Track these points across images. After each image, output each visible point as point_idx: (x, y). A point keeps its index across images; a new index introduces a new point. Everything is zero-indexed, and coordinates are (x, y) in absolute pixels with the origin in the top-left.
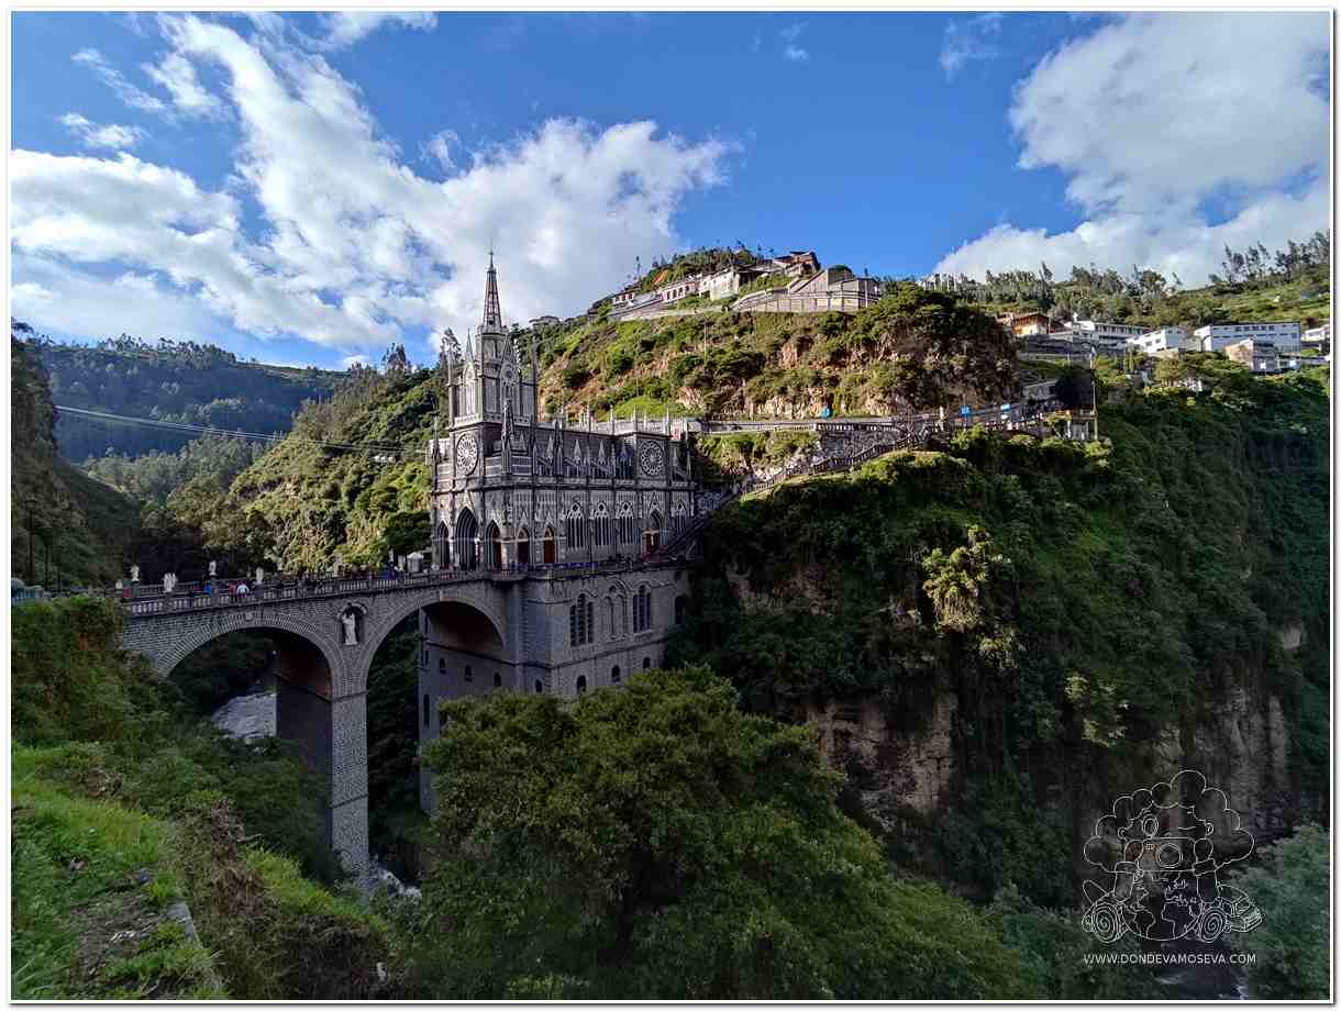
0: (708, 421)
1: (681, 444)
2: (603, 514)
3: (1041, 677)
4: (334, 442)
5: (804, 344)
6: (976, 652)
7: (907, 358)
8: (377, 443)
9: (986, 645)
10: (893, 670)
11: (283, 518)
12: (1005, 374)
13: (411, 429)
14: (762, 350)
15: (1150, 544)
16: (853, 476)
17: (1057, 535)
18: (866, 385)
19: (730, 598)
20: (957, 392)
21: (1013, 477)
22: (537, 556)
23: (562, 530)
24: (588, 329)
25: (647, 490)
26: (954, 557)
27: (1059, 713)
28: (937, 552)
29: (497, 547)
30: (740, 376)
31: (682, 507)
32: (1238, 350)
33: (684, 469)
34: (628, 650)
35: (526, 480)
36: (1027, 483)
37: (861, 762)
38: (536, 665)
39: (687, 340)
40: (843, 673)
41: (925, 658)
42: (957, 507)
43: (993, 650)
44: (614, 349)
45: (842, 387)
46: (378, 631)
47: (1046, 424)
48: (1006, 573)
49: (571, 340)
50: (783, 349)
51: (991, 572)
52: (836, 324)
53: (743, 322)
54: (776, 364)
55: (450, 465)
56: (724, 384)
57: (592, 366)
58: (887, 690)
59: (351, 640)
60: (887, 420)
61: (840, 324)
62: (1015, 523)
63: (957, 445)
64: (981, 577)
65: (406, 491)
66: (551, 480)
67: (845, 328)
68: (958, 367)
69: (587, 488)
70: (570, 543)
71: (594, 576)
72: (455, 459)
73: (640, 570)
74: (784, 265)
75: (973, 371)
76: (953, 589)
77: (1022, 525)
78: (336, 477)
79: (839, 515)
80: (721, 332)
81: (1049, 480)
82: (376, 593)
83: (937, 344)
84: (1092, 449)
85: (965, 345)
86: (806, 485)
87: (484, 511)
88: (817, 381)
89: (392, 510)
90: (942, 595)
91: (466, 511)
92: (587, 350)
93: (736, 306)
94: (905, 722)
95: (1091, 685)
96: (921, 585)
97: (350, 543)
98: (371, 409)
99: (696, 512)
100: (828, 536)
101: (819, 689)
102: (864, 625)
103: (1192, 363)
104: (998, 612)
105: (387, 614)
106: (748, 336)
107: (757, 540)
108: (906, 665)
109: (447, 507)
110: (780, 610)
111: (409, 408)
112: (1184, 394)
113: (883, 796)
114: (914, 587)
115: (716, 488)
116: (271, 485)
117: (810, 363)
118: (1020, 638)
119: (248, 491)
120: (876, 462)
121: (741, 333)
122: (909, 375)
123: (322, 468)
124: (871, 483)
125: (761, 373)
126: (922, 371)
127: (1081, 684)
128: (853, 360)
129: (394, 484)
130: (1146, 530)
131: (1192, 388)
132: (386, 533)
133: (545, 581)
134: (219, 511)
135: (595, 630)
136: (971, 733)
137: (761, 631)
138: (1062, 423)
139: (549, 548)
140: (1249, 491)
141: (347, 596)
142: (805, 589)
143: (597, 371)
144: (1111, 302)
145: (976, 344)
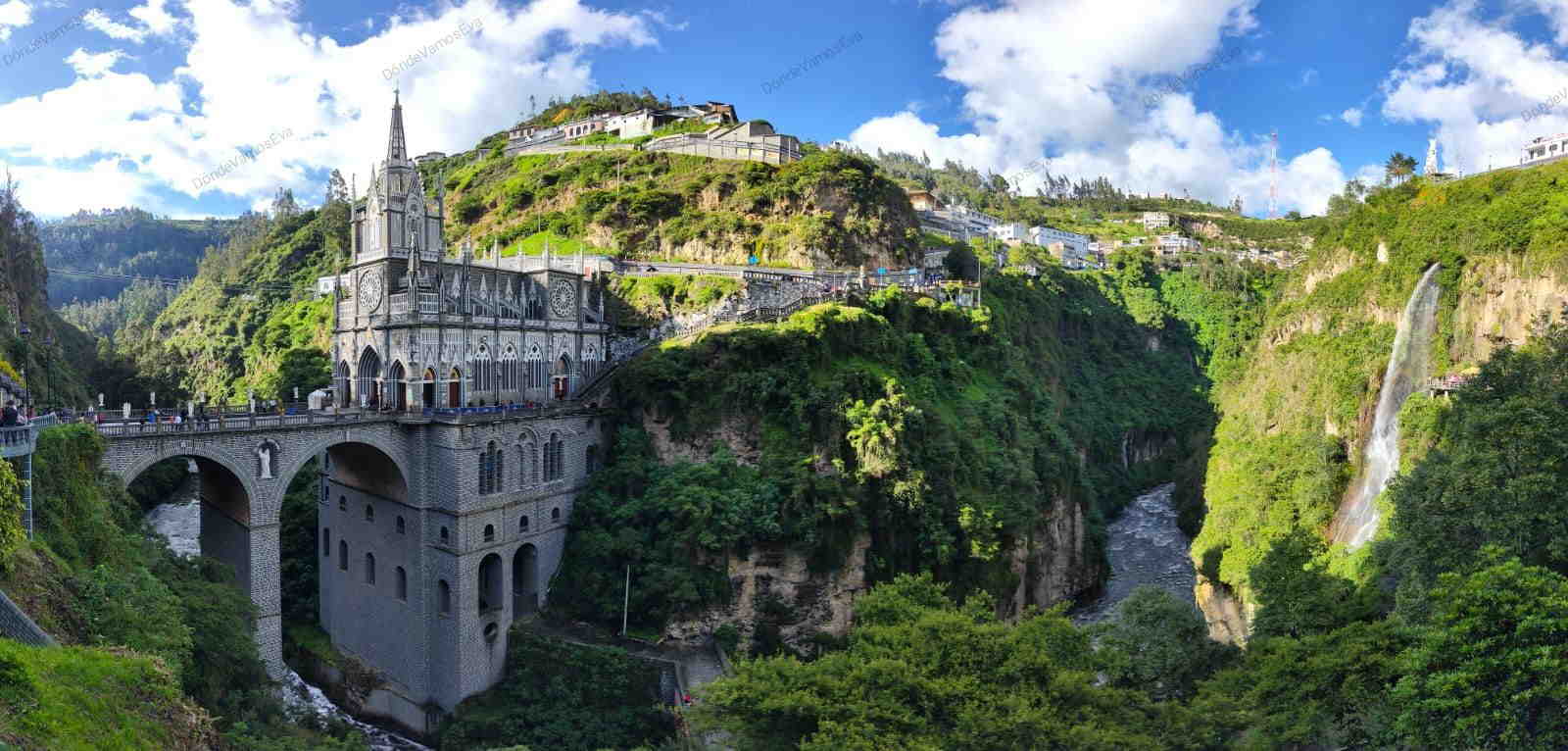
0: (621, 262)
1: (592, 285)
2: (511, 356)
3: (941, 511)
4: (231, 283)
5: (726, 190)
6: (890, 495)
7: (829, 215)
8: (269, 283)
9: (900, 488)
10: (817, 517)
11: (192, 352)
12: (913, 242)
13: (299, 269)
14: (681, 191)
15: (1014, 395)
16: (781, 328)
17: (950, 388)
18: (789, 235)
19: (649, 450)
20: (872, 253)
21: (921, 336)
22: (443, 398)
23: (468, 371)
24: (481, 163)
25: (557, 331)
26: (876, 408)
27: (953, 539)
28: (860, 403)
29: (402, 388)
30: (657, 216)
31: (593, 351)
32: (1056, 249)
33: (597, 311)
34: (537, 500)
35: (433, 319)
36: (930, 341)
37: (780, 601)
38: (442, 511)
39: (595, 175)
40: (770, 523)
41: (847, 504)
42: (876, 361)
43: (905, 492)
44: (513, 182)
45: (764, 236)
46: (290, 468)
47: (943, 290)
48: (916, 423)
49: (465, 174)
50: (703, 192)
51: (906, 422)
52: (760, 174)
53: (657, 163)
54: (695, 206)
55: (351, 302)
56: (639, 222)
57: (487, 200)
58: (811, 537)
59: (266, 474)
60: (810, 273)
61: (765, 174)
62: (922, 377)
63: (874, 303)
64: (898, 427)
65: (299, 328)
66: (458, 319)
67: (769, 179)
68: (874, 230)
69: (495, 328)
70: (476, 386)
71: (504, 422)
72: (358, 295)
73: (553, 417)
74: (702, 113)
75: (886, 235)
76: (875, 438)
77: (930, 380)
78: (234, 315)
79: (768, 366)
80: (636, 169)
81: (946, 340)
82: (287, 430)
83: (857, 205)
84: (978, 315)
85: (881, 210)
86: (734, 334)
87: (388, 351)
88: (739, 227)
89: (286, 347)
90: (865, 444)
91: (369, 350)
92: (481, 183)
93: (650, 146)
94: (824, 563)
95: (978, 513)
96: (844, 436)
97: (247, 377)
98: (263, 251)
99: (608, 356)
100: (756, 388)
101: (742, 540)
102: (788, 476)
103: (1031, 254)
104: (910, 458)
105: (300, 451)
106: (663, 177)
107: (680, 389)
108: (831, 511)
109: (349, 344)
110: (702, 462)
111: (297, 249)
112: (1026, 277)
113: (801, 628)
114: (837, 437)
115: (629, 331)
116: (183, 323)
117: (732, 209)
118: (927, 480)
119: (166, 329)
120: (803, 314)
121: (656, 173)
122: (831, 231)
123: (222, 308)
124: (798, 335)
125: (680, 215)
126: (840, 229)
127: (970, 513)
128: (775, 210)
129: (287, 321)
130: (1010, 384)
131: (1030, 272)
132: (282, 368)
133: (454, 426)
134: (148, 346)
135: (505, 479)
136: (883, 565)
137: (685, 483)
138: (956, 291)
139: (455, 389)
140: (1060, 355)
141: (262, 432)
142: (730, 440)
143: (494, 205)
144: (975, 194)
145: (890, 211)
